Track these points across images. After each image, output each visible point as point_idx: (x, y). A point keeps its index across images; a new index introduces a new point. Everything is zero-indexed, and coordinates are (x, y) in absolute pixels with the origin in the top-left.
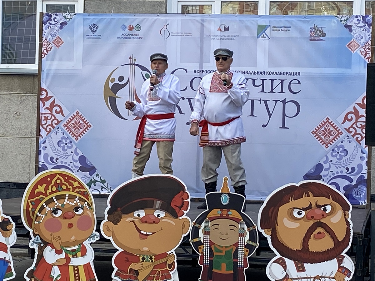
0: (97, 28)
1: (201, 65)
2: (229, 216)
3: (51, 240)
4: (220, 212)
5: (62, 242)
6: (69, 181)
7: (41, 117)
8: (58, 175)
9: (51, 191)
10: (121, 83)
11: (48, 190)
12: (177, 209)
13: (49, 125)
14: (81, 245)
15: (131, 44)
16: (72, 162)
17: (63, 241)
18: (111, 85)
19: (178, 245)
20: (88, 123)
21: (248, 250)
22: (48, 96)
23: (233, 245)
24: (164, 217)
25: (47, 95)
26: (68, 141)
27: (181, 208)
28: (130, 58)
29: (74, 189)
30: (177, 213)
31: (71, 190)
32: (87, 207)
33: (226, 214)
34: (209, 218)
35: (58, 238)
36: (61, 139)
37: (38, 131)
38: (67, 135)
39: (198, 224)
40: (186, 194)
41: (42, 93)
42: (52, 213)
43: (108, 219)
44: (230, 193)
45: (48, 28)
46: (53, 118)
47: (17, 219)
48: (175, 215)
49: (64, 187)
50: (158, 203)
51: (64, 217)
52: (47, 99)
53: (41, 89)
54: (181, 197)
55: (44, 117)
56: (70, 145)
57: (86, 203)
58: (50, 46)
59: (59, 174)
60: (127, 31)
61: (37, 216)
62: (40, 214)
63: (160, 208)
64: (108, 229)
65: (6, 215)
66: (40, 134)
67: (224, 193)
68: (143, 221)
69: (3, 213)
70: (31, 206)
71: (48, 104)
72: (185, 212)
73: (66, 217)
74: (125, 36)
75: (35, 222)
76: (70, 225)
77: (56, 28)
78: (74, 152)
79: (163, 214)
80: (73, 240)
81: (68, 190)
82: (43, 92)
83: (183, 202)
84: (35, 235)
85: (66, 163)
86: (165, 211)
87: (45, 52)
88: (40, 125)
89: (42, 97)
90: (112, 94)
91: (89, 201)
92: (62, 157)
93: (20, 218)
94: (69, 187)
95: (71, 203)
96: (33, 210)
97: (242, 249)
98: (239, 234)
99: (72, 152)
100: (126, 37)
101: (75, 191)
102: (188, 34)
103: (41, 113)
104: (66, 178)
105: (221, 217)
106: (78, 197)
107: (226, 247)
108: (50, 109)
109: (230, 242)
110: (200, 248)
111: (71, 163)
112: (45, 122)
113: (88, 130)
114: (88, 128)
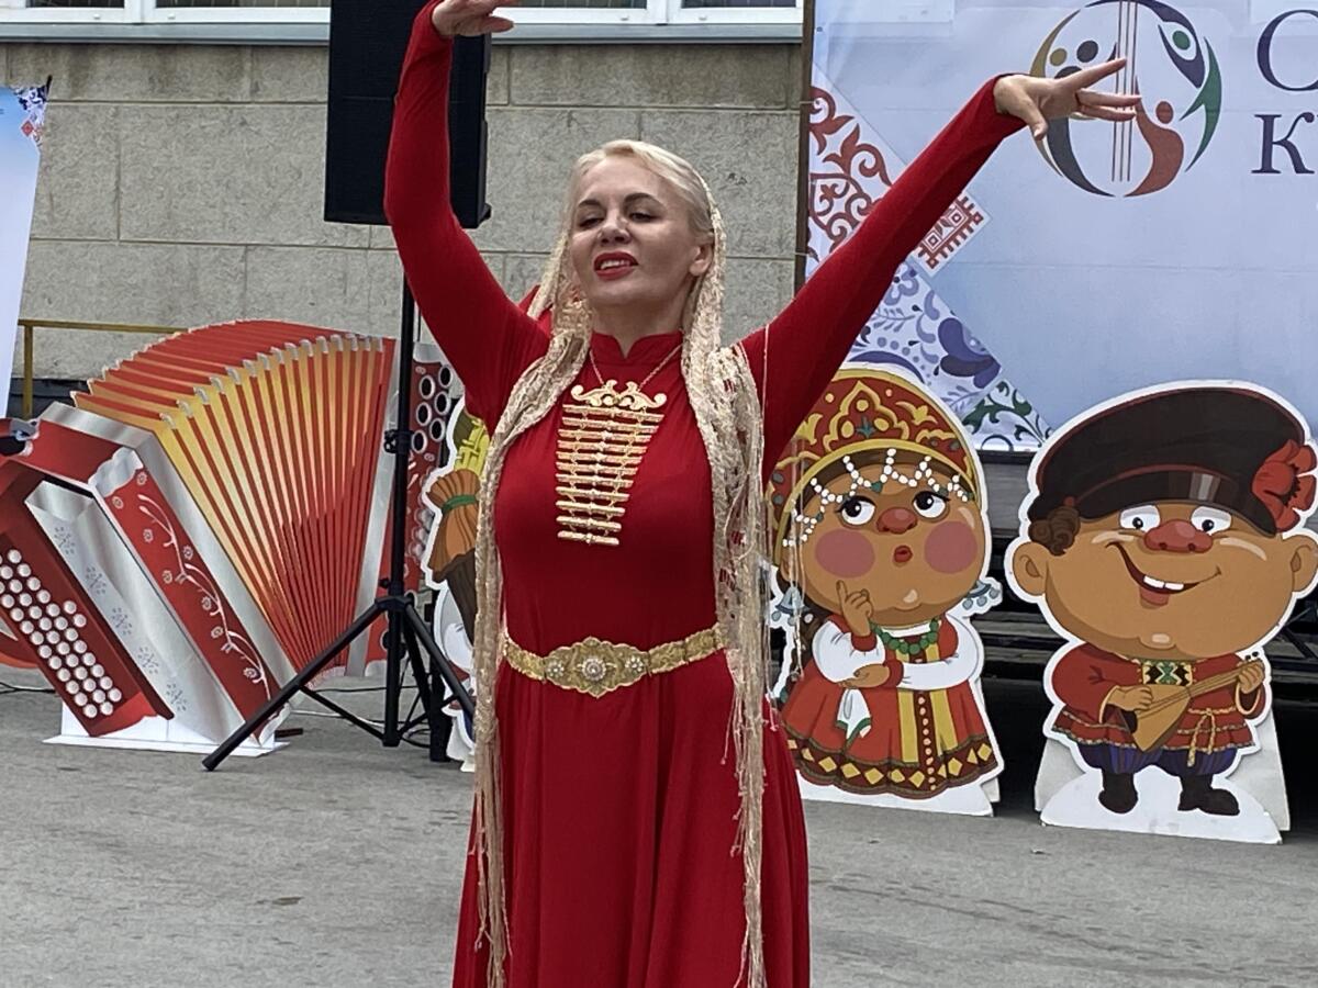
3: (838, 602)
5: (875, 609)
6: (899, 403)
7: (813, 188)
8: (859, 382)
9: (836, 438)
10: (1087, 67)
11: (829, 433)
12: (1273, 504)
13: (838, 216)
14: (940, 622)
16: (915, 343)
19: (1276, 630)
20: (972, 206)
22: (835, 117)
24: (1225, 531)
25: (832, 110)
26: (904, 269)
27: (1289, 499)
29: (915, 430)
30: (1275, 515)
31: (906, 434)
32: (960, 493)
35: (862, 595)
37: (803, 235)
40: (1307, 451)
41: (816, 107)
42: (840, 511)
43: (1031, 533)
46: (852, 190)
48: (1266, 522)
49: (882, 425)
50: (1206, 483)
51: (881, 525)
52: (833, 125)
53: (811, 93)
54: (1291, 462)
55: (824, 187)
56: (909, 284)
57: (956, 479)
59: (864, 380)
61: (792, 520)
62: (799, 513)
63: (1211, 499)
64: (1029, 569)
66: (809, 245)
68: (1154, 544)
70: (771, 488)
71: (835, 142)
72: (1304, 515)
73: (889, 525)
75: (785, 543)
76: (903, 554)
78: (922, 308)
79: (1221, 522)
80: (912, 604)
81: (894, 433)
82: (818, 103)
83: (1296, 481)
84: (784, 585)
85: (895, 345)
86: (1232, 511)
88: (808, 215)
89: (816, 119)
91: (965, 470)
92: (883, 323)
94: (896, 425)
95: (903, 480)
96: (779, 500)
99: (916, 308)
101: (918, 439)
103: (812, 175)
104: (889, 393)
106: (928, 459)
108: (843, 159)
111: (911, 343)
112: (826, 203)
113: (971, 230)
114: (972, 225)
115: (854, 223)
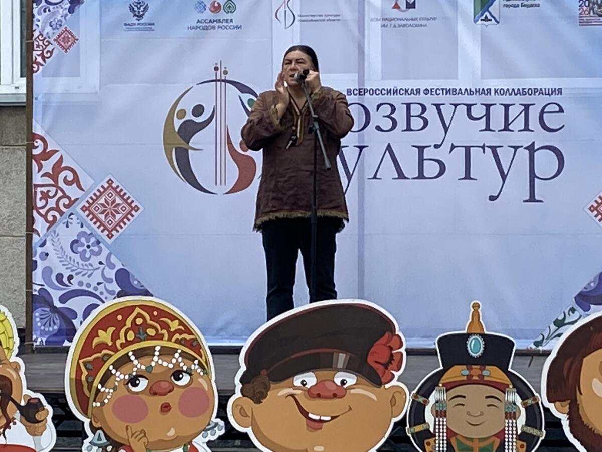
0: (146, 9)
1: (361, 79)
2: (486, 378)
3: (127, 438)
4: (467, 372)
5: (150, 441)
6: (162, 319)
7: (36, 193)
8: (137, 308)
9: (124, 341)
10: (199, 120)
11: (119, 338)
12: (380, 369)
13: (51, 209)
14: (189, 447)
15: (218, 39)
16: (101, 283)
17: (152, 439)
18: (177, 123)
19: (384, 440)
20: (133, 202)
21: (525, 444)
22: (47, 151)
23: (495, 435)
24: (354, 385)
25: (45, 148)
26: (93, 240)
27: (388, 365)
28: (216, 69)
29: (171, 335)
30: (381, 375)
31: (166, 336)
32: (199, 370)
33: (478, 376)
34: (444, 385)
35: (141, 433)
36: (78, 235)
37: (30, 221)
38: (89, 227)
39: (423, 396)
40: (397, 338)
41: (36, 144)
42: (128, 384)
43: (242, 391)
44: (486, 333)
45: (45, 11)
46: (60, 194)
48: (376, 380)
49: (152, 332)
50: (342, 358)
51: (152, 391)
52: (46, 155)
53: (32, 137)
54: (388, 345)
55: (42, 192)
56: (96, 249)
57: (196, 362)
58: (50, 48)
59: (140, 306)
60: (208, 14)
61: (98, 391)
62: (103, 386)
63: (345, 367)
64: (241, 412)
65: (35, 391)
66: (34, 227)
67: (474, 334)
68: (313, 395)
70: (85, 373)
71: (48, 166)
72: (397, 374)
73: (157, 391)
74: (203, 25)
75: (94, 404)
76: (166, 408)
77: (61, 11)
78: (104, 262)
79: (351, 380)
80: (172, 436)
81: (159, 337)
82: (36, 142)
83: (392, 355)
84: (94, 430)
85: (89, 285)
86: (356, 373)
87: (39, 59)
88: (33, 209)
89: (36, 152)
90: (181, 143)
91: (201, 357)
92: (82, 272)
94: (160, 332)
95: (165, 364)
96: (90, 379)
97: (512, 442)
98: (506, 413)
99: (101, 263)
100: (205, 26)
101: (173, 340)
102: (332, 18)
103: (34, 185)
104: (155, 313)
105: (469, 381)
106: (179, 351)
107: (481, 440)
108: (54, 176)
109: (488, 430)
110: (429, 444)
111: (99, 284)
112: (44, 202)
113: (133, 216)
114: (133, 213)
115: (61, 213)
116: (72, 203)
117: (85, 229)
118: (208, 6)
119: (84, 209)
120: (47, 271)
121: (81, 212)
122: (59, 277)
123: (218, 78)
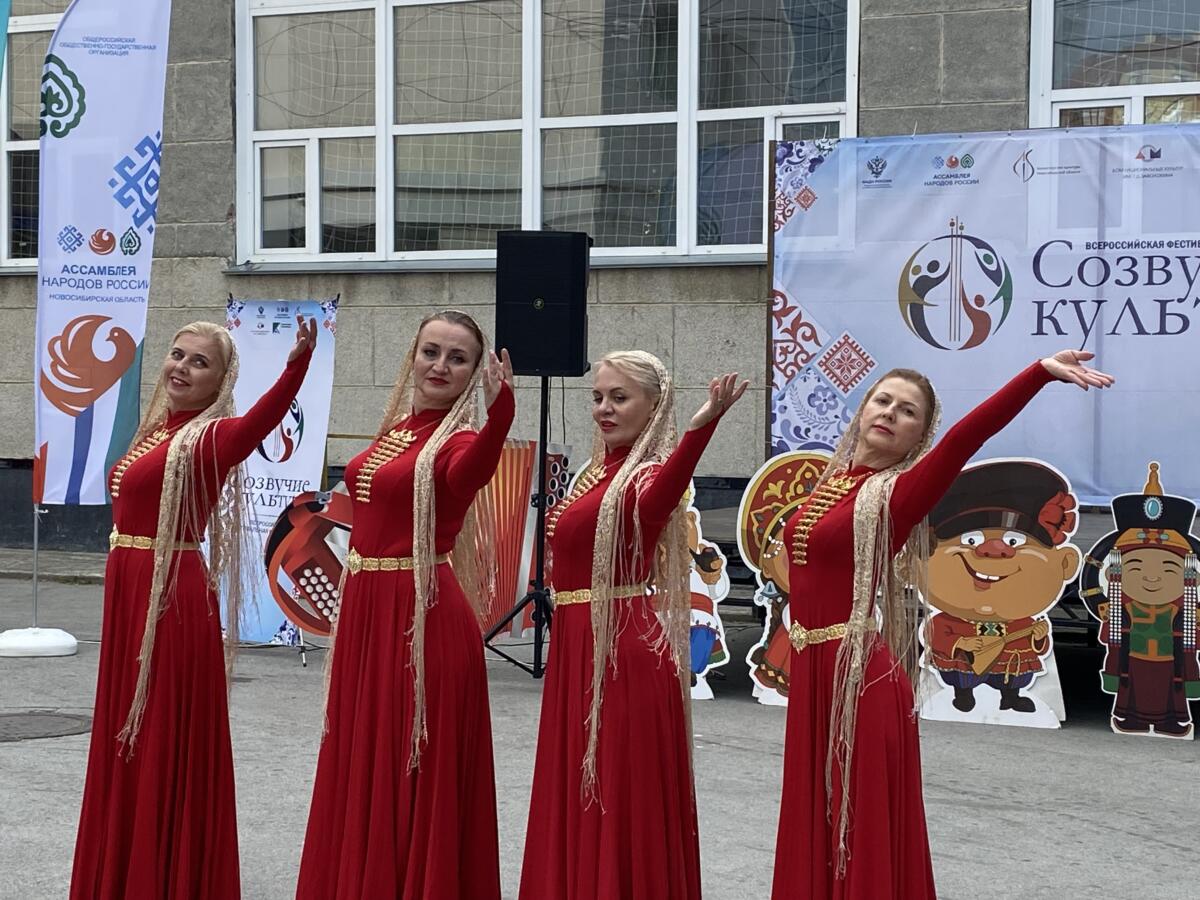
0: (884, 166)
1: (1101, 233)
2: (1164, 543)
4: (1143, 536)
7: (775, 348)
8: (806, 462)
9: (794, 494)
10: (934, 275)
11: (789, 491)
12: (1051, 530)
13: (790, 364)
15: (954, 194)
18: (913, 279)
19: (1054, 603)
20: (868, 357)
22: (787, 307)
23: (1173, 602)
24: (1024, 545)
25: (785, 305)
26: (829, 394)
27: (1060, 526)
28: (952, 224)
30: (1052, 536)
33: (1156, 540)
34: (1119, 548)
36: (815, 390)
37: (770, 375)
38: (826, 382)
39: (1097, 559)
40: (1070, 497)
41: (776, 301)
44: (1165, 495)
45: (786, 171)
46: (798, 349)
47: (729, 548)
48: (1047, 540)
50: (1011, 517)
52: (786, 311)
53: (773, 294)
54: (1060, 504)
55: (781, 348)
56: (832, 403)
58: (790, 207)
59: (809, 461)
60: (945, 170)
61: (769, 542)
62: (773, 538)
63: (1014, 526)
65: (710, 541)
66: (774, 381)
67: (1152, 496)
68: (981, 553)
69: (703, 538)
70: (756, 524)
71: (787, 321)
72: (1069, 535)
74: (941, 180)
75: (765, 556)
77: (802, 170)
78: (840, 416)
79: (1021, 540)
82: (777, 299)
83: (1064, 516)
84: (765, 581)
85: (825, 438)
86: (1026, 533)
87: (781, 218)
88: (773, 364)
89: (776, 308)
90: (915, 298)
92: (818, 425)
93: (736, 546)
96: (761, 531)
97: (1192, 610)
98: (1185, 580)
99: (836, 417)
100: (942, 182)
102: (1072, 170)
103: (775, 340)
104: (824, 467)
105: (1146, 545)
107: (1158, 607)
108: (793, 331)
109: (1165, 597)
110: (1102, 608)
111: (835, 437)
112: (783, 357)
113: (868, 371)
114: (868, 368)
115: (799, 368)
116: (810, 358)
117: (822, 383)
118: (946, 161)
119: (821, 364)
120: (786, 424)
121: (818, 367)
122: (797, 430)
123: (954, 234)
